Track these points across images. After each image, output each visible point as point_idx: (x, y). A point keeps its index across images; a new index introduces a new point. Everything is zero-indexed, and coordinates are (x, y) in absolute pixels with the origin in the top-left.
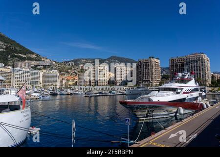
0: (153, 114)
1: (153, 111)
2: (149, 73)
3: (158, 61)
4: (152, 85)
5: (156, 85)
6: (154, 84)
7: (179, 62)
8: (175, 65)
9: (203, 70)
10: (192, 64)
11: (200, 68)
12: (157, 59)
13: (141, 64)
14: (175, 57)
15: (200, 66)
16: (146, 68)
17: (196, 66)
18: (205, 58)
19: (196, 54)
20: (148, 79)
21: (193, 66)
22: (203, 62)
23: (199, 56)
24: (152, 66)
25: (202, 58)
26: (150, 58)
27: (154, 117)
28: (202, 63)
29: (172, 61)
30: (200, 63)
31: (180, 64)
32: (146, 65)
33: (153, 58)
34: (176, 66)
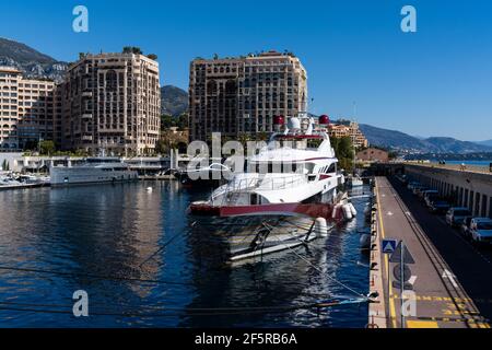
0: (267, 239)
1: (266, 233)
2: (122, 105)
3: (154, 65)
4: (132, 152)
5: (146, 150)
6: (141, 146)
7: (219, 74)
8: (209, 85)
9: (290, 107)
10: (260, 84)
11: (282, 99)
12: (150, 57)
13: (94, 71)
14: (208, 58)
15: (282, 94)
16: (111, 88)
17: (271, 92)
18: (298, 71)
19: (273, 53)
20: (118, 130)
21: (264, 92)
22: (292, 81)
23: (282, 60)
24: (133, 83)
25: (291, 69)
26: (126, 50)
27: (265, 251)
28: (290, 84)
29: (199, 69)
30: (282, 84)
31: (224, 81)
32: (111, 77)
33: (136, 51)
34: (212, 87)
